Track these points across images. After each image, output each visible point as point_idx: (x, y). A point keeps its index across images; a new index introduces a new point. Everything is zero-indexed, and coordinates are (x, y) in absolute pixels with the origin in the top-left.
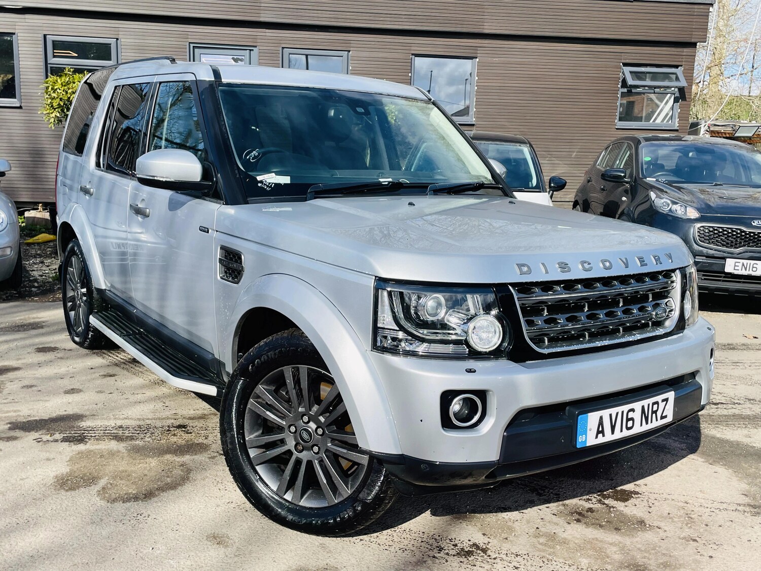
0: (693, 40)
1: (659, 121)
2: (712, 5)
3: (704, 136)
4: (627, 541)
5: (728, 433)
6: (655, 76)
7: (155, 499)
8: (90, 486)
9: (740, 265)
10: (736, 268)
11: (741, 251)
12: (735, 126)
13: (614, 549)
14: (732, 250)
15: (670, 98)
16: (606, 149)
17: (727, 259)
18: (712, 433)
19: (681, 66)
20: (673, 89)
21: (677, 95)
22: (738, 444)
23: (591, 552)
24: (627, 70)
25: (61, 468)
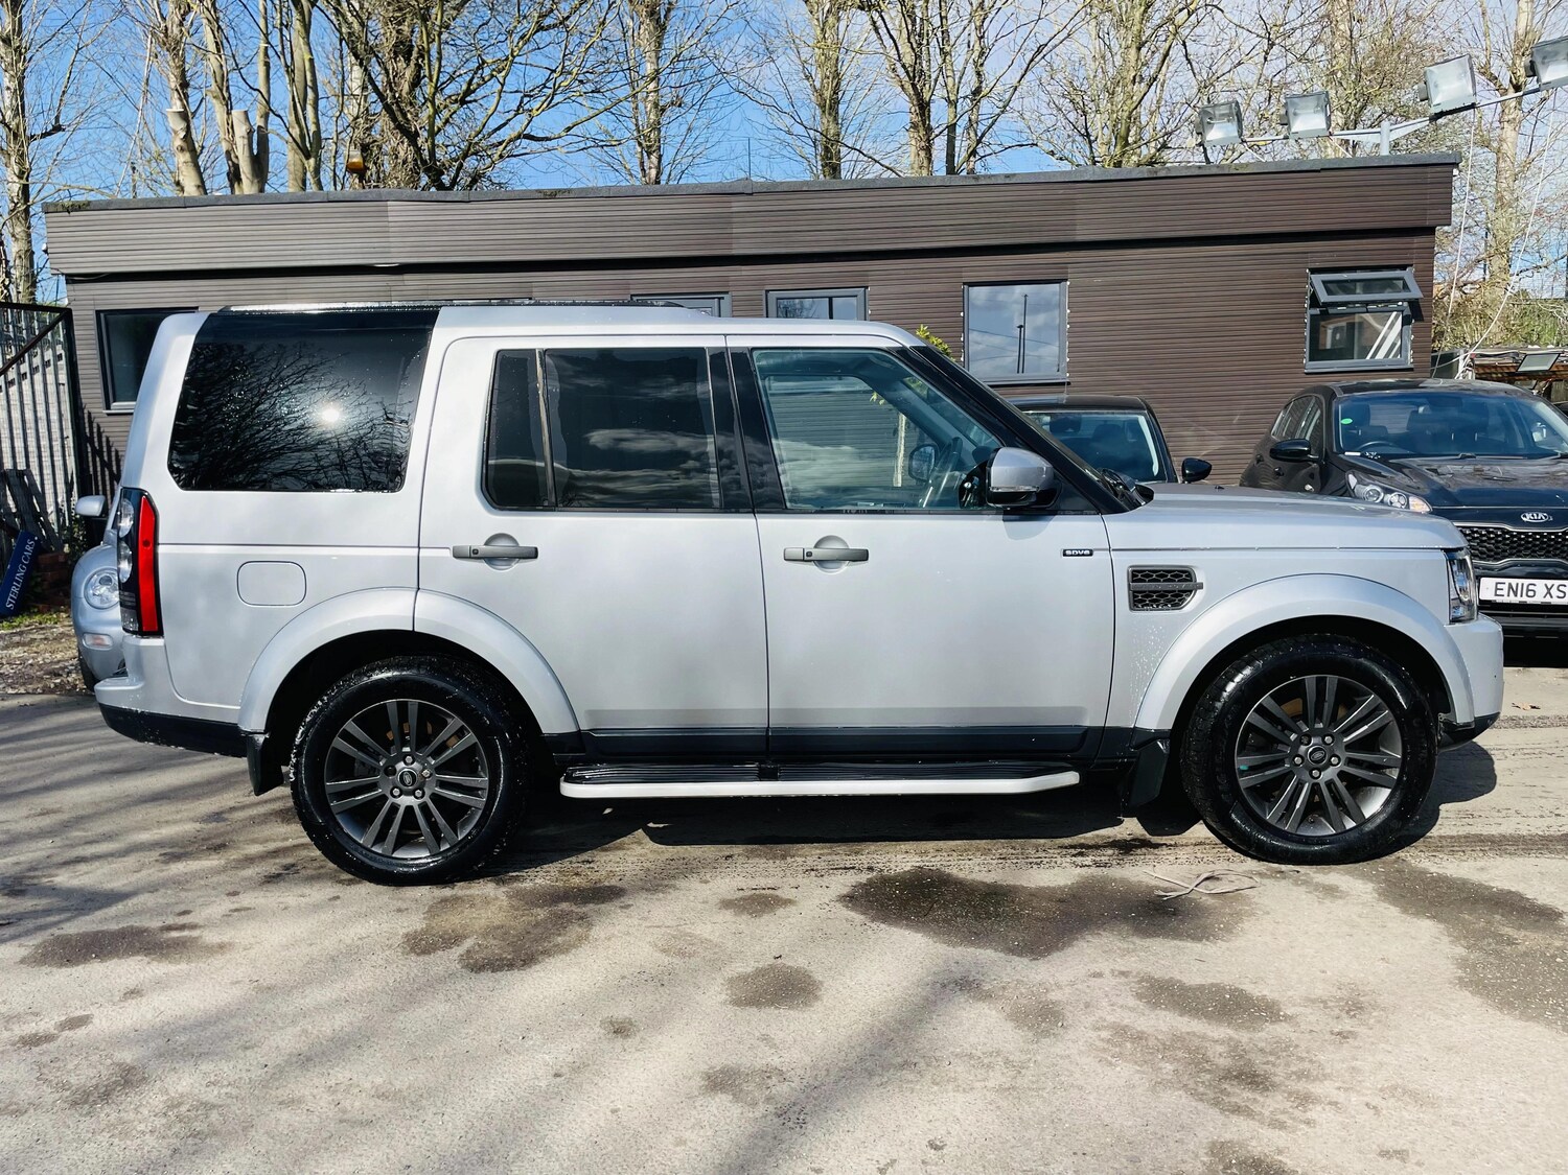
0: (1428, 223)
1: (1380, 356)
2: (1456, 165)
3: (1464, 376)
4: (1244, 1036)
5: (1450, 866)
6: (1369, 286)
7: (538, 967)
8: (451, 948)
9: (1506, 587)
10: (1499, 592)
11: (1506, 564)
12: (1518, 354)
13: (1220, 1049)
14: (1490, 563)
15: (1396, 318)
16: (1286, 407)
17: (1482, 579)
18: (1423, 866)
19: (1411, 265)
20: (1400, 303)
21: (1408, 312)
22: (1464, 882)
23: (1180, 1054)
24: (1317, 279)
25: (415, 922)
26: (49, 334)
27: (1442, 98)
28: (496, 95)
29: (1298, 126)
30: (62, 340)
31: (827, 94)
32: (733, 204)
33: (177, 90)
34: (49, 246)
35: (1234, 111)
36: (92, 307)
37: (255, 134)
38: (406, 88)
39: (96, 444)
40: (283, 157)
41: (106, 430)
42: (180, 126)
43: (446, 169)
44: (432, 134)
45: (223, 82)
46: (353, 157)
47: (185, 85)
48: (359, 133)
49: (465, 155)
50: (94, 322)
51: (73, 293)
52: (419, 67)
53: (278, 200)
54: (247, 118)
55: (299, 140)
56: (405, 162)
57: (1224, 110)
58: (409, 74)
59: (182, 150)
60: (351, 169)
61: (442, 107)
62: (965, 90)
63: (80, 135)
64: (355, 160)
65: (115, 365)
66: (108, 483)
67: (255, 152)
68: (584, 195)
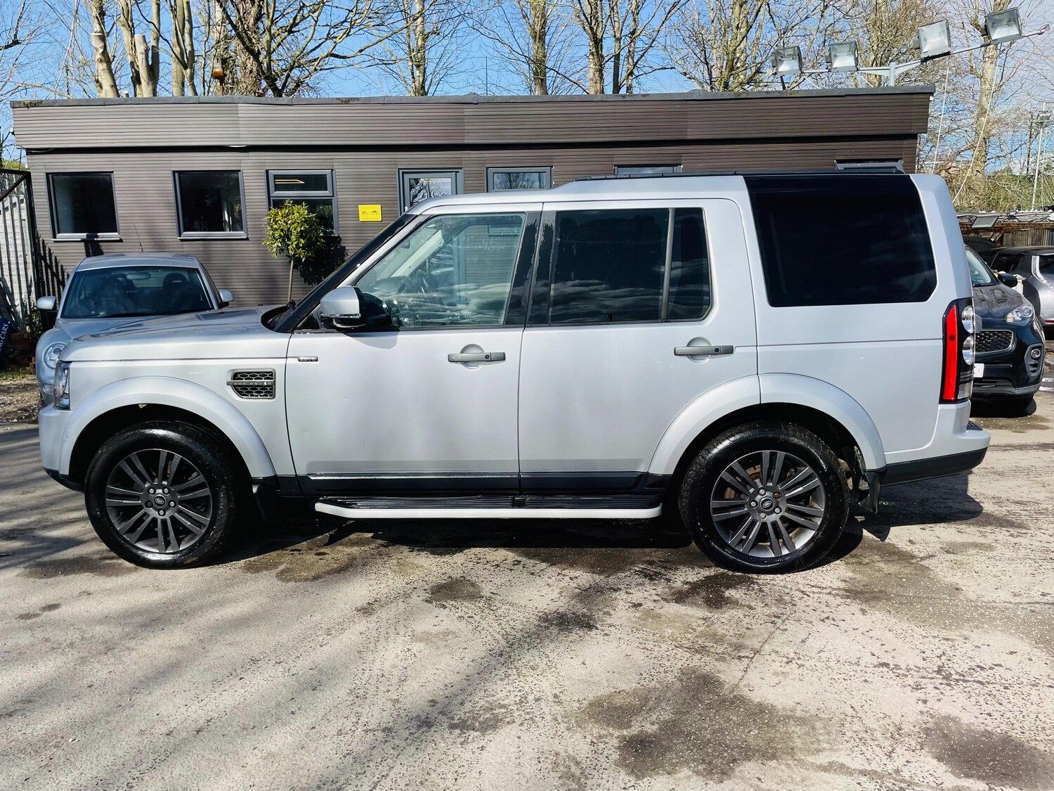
0: (912, 132)
2: (932, 94)
19: (901, 159)
24: (841, 166)
26: (16, 189)
27: (929, 48)
28: (313, 27)
29: (837, 64)
30: (24, 192)
31: (538, 28)
32: (465, 110)
33: (97, 17)
34: (15, 130)
35: (797, 53)
36: (44, 171)
37: (150, 51)
38: (252, 21)
39: (48, 261)
40: (169, 67)
41: (55, 252)
42: (99, 45)
43: (279, 77)
44: (269, 53)
45: (128, 15)
46: (216, 68)
47: (102, 14)
48: (220, 51)
49: (292, 68)
50: (45, 180)
51: (31, 161)
52: (260, 7)
53: (165, 102)
54: (145, 41)
55: (179, 56)
56: (251, 72)
57: (790, 52)
58: (254, 10)
59: (101, 61)
60: (215, 76)
61: (276, 34)
62: (626, 32)
63: (31, 47)
64: (217, 70)
65: (59, 208)
66: (56, 286)
67: (150, 63)
68: (368, 102)
